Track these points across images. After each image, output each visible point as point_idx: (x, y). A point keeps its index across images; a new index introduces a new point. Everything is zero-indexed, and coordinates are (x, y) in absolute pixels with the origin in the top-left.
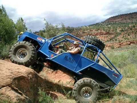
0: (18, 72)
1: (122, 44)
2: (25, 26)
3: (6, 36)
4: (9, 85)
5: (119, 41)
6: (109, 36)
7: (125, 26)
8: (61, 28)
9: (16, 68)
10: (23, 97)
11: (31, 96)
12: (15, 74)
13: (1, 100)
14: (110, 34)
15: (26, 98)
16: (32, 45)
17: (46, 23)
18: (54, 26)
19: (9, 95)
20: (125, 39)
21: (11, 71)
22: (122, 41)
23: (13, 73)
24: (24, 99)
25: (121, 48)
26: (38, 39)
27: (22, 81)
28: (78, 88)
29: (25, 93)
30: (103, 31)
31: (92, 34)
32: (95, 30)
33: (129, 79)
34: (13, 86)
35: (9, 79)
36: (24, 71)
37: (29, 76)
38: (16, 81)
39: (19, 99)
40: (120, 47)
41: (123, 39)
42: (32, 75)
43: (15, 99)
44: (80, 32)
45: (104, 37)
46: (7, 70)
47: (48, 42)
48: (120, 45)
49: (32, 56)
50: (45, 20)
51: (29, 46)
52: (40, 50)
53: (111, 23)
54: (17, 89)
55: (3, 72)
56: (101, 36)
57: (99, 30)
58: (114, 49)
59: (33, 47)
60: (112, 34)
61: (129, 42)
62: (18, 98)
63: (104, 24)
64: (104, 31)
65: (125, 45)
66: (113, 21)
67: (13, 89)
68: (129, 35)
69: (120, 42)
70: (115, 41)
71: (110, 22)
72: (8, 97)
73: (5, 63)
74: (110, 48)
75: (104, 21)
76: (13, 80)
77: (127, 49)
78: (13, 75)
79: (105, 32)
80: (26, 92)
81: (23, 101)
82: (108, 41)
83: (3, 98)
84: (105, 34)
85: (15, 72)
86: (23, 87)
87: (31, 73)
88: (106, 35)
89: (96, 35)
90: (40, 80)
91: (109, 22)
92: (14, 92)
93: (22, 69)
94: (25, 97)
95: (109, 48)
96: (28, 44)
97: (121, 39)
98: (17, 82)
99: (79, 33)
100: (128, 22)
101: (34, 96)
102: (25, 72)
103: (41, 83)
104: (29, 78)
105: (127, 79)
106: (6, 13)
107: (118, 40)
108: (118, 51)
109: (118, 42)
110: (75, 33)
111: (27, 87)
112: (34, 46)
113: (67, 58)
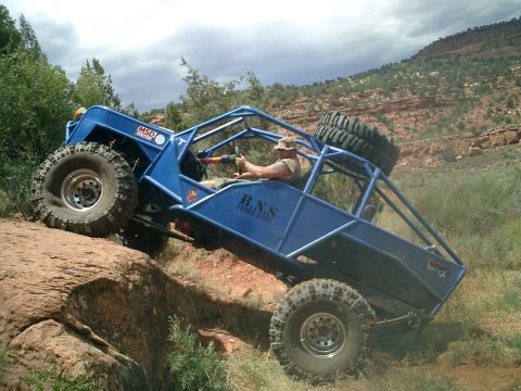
0: (88, 266)
1: (484, 141)
2: (110, 91)
3: (43, 133)
4: (57, 316)
5: (473, 130)
6: (434, 112)
7: (494, 70)
8: (248, 91)
9: (81, 249)
10: (109, 357)
11: (141, 354)
12: (77, 273)
13: (29, 369)
14: (437, 105)
15: (123, 362)
16: (122, 159)
17: (191, 75)
18: (220, 85)
19: (56, 352)
20: (498, 123)
21: (59, 263)
22: (484, 128)
23: (71, 271)
24: (114, 366)
25: (480, 157)
26: (140, 133)
27: (105, 299)
28: (290, 317)
29: (117, 343)
30: (410, 95)
31: (367, 108)
32: (380, 93)
33: (516, 273)
34: (70, 316)
35: (54, 293)
36: (111, 260)
37: (128, 280)
38: (81, 298)
39: (93, 366)
40: (479, 153)
41: (489, 122)
42: (143, 274)
43: (80, 364)
44: (320, 102)
45: (415, 116)
46: (48, 259)
47: (176, 142)
48: (479, 144)
49: (118, 199)
50: (184, 63)
51: (110, 161)
52: (148, 174)
53: (440, 61)
54: (85, 327)
55: (33, 267)
56: (404, 114)
57: (393, 90)
58: (455, 160)
59: (124, 167)
60: (445, 105)
61: (515, 133)
62: (92, 361)
63: (414, 66)
64: (414, 94)
65: (496, 145)
66: (447, 56)
67: (71, 328)
68: (510, 105)
69: (478, 135)
70: (456, 130)
71: (435, 60)
72: (54, 358)
73: (37, 232)
74: (440, 159)
75: (414, 58)
76: (70, 295)
77: (506, 160)
78: (67, 276)
79: (416, 99)
80: (120, 338)
81: (109, 373)
82: (429, 131)
83: (34, 362)
84: (418, 107)
85: (76, 266)
86: (110, 321)
87: (135, 267)
88: (424, 111)
89: (383, 111)
90: (174, 292)
91: (430, 58)
92: (73, 339)
93: (103, 254)
94: (116, 357)
95: (436, 158)
96: (103, 153)
97: (481, 122)
98: (84, 303)
99: (317, 108)
100: (506, 56)
101: (151, 351)
102: (115, 265)
103: (179, 304)
104: (131, 286)
105: (508, 273)
106: (37, 44)
107: (468, 126)
108: (472, 170)
109: (470, 134)
110: (303, 107)
111: (125, 319)
112: (126, 163)
113: (248, 204)
